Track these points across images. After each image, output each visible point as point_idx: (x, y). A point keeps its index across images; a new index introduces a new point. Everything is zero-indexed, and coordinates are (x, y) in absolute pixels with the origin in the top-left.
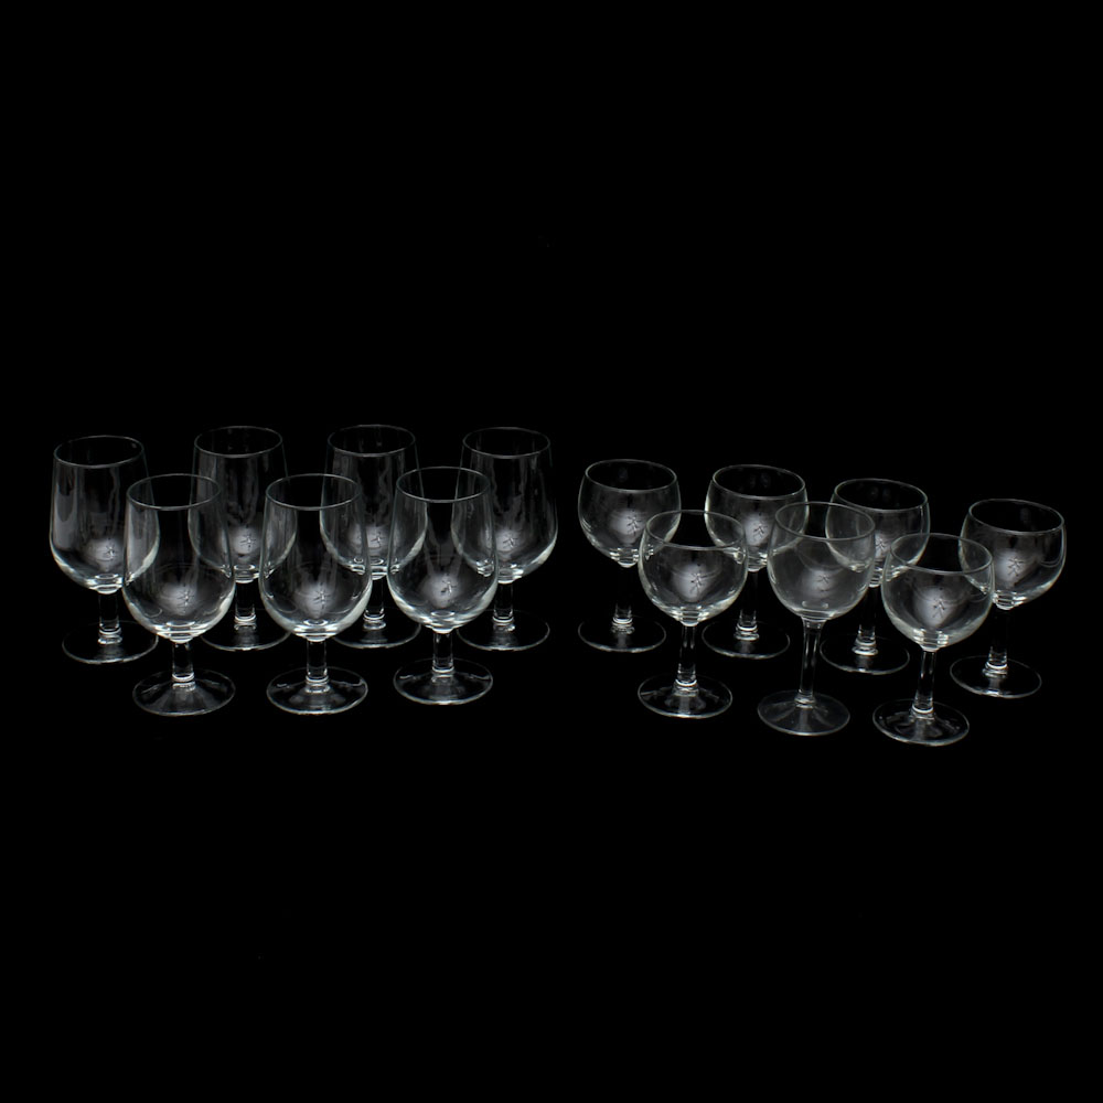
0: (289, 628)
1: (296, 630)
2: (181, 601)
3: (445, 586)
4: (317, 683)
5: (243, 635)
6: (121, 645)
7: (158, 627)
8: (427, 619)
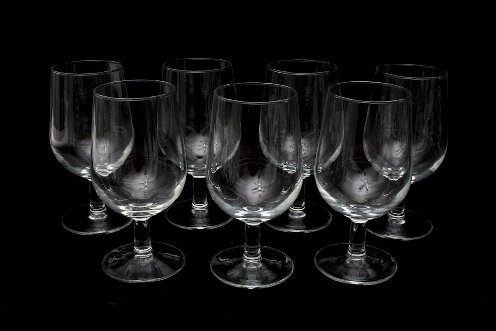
0: (230, 213)
1: (237, 214)
2: (142, 186)
3: (363, 183)
4: (252, 260)
5: (198, 217)
6: (107, 221)
7: (122, 208)
8: (346, 210)
